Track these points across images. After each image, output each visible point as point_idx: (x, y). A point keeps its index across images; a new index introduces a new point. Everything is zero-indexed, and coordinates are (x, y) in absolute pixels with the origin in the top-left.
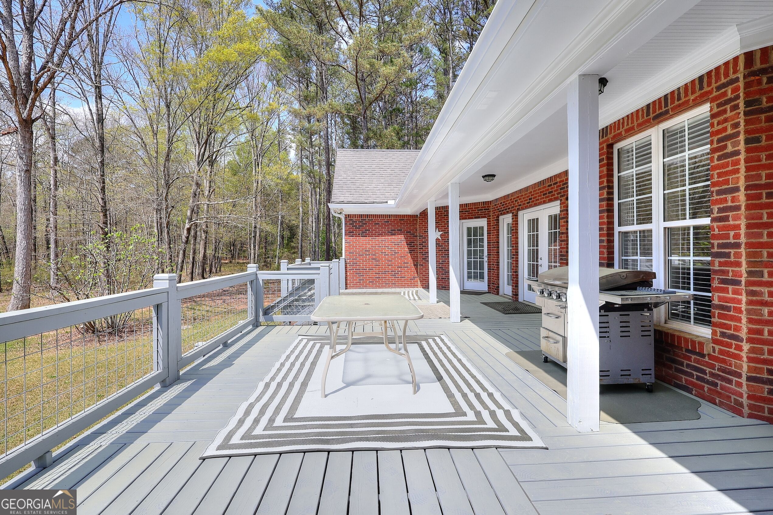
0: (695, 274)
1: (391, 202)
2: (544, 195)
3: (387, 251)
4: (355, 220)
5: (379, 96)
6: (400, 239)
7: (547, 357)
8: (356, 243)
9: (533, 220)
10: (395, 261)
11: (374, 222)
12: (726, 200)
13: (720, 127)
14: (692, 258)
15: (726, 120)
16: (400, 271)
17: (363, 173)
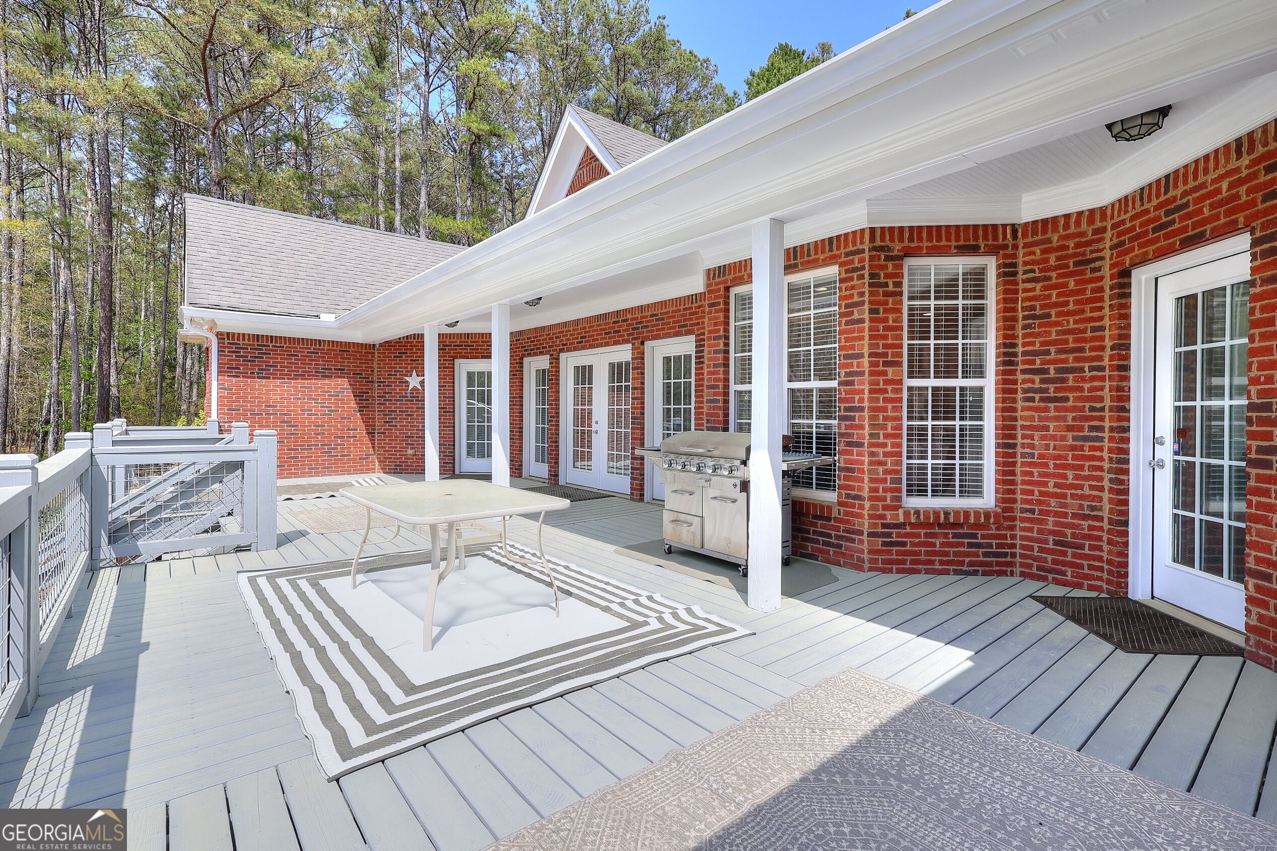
0: (817, 438)
1: (327, 318)
2: (606, 334)
3: (314, 407)
4: (243, 344)
5: (258, 103)
6: (342, 386)
7: (670, 547)
8: (246, 389)
9: (584, 367)
10: (331, 426)
11: (286, 351)
12: (851, 365)
13: (848, 293)
14: (814, 422)
15: (853, 288)
16: (339, 445)
17: (256, 254)
